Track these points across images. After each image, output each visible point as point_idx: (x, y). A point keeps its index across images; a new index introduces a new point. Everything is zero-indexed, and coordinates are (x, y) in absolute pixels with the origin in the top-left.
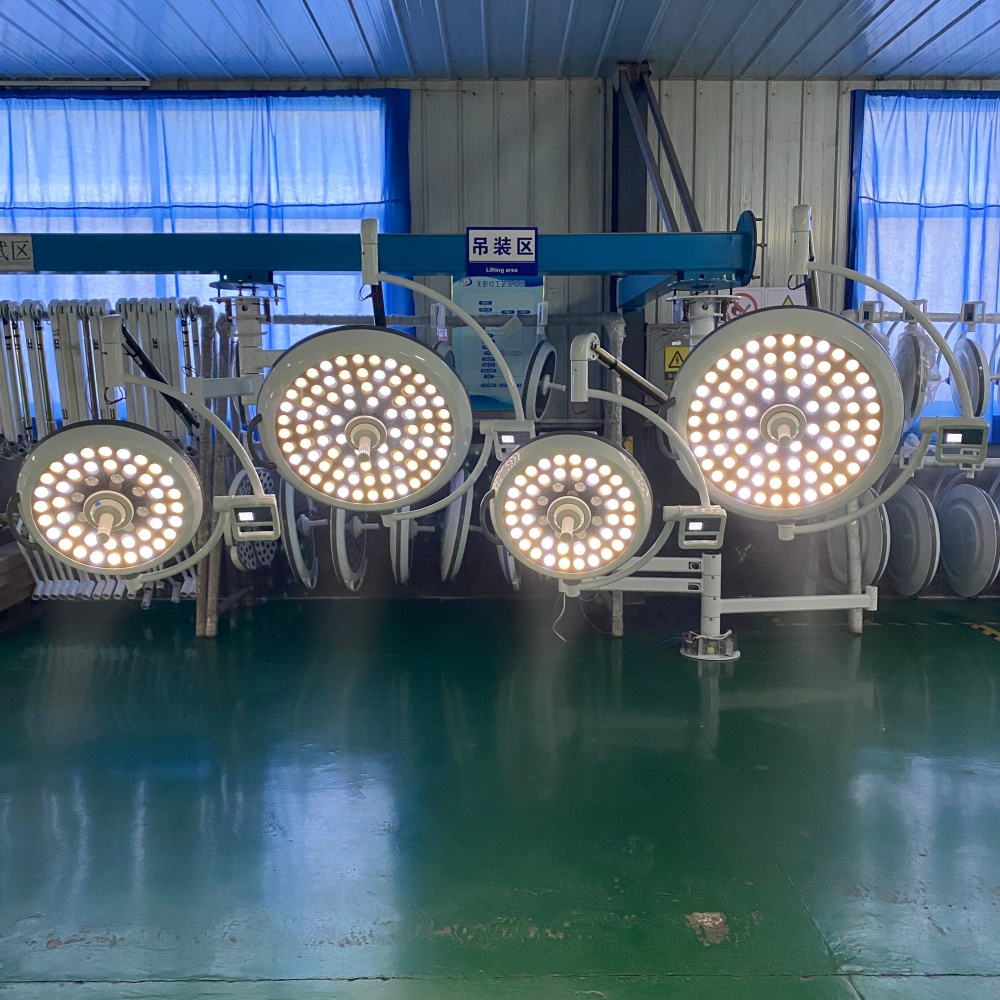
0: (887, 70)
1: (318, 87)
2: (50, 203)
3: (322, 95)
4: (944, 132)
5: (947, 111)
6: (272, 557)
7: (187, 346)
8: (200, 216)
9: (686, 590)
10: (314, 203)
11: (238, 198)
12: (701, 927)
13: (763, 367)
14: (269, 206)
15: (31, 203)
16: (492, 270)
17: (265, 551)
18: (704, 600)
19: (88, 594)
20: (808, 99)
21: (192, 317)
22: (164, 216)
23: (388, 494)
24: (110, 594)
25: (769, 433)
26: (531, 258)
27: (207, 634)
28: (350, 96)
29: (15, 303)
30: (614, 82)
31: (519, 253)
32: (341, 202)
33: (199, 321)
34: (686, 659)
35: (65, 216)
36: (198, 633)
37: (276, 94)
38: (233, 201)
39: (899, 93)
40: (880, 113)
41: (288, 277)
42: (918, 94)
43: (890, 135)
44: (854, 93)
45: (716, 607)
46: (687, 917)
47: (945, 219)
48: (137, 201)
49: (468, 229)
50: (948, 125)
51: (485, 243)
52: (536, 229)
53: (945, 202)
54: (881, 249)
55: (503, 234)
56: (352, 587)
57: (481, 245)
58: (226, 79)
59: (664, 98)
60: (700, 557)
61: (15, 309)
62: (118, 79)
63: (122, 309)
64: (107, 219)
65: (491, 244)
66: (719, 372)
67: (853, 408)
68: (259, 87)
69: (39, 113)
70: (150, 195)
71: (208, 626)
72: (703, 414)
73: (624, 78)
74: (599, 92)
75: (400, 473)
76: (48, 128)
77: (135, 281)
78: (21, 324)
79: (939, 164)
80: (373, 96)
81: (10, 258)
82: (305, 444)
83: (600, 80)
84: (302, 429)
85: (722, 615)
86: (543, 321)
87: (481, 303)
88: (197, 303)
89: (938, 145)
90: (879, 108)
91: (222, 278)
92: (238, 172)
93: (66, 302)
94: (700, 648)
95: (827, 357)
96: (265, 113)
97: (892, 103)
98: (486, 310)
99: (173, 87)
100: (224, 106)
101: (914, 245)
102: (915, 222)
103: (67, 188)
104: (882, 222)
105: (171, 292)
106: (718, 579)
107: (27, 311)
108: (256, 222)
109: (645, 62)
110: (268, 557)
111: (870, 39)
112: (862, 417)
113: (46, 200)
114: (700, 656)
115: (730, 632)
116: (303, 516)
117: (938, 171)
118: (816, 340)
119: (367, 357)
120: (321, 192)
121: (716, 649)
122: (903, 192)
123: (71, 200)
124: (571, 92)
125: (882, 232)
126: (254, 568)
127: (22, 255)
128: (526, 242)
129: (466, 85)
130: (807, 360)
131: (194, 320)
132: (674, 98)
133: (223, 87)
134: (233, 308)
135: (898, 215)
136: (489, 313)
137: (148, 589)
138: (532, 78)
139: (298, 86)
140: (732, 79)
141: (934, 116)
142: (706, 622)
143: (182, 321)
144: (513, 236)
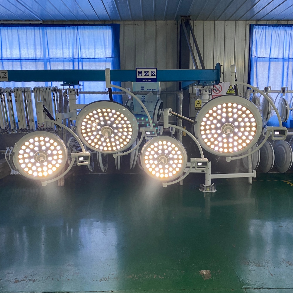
0: (260, 18)
1: (93, 23)
2: (13, 58)
3: (94, 26)
4: (277, 36)
5: (278, 30)
7: (55, 101)
8: (58, 62)
9: (201, 172)
10: (91, 57)
11: (69, 56)
12: (203, 274)
13: (222, 112)
14: (78, 59)
15: (8, 58)
16: (144, 80)
18: (206, 174)
20: (237, 27)
21: (56, 92)
22: (47, 62)
23: (114, 148)
25: (224, 131)
26: (155, 77)
27: (62, 185)
28: (102, 26)
29: (3, 88)
30: (180, 22)
31: (151, 76)
32: (100, 57)
33: (58, 93)
34: (201, 192)
35: (18, 62)
36: (59, 185)
37: (80, 25)
38: (67, 57)
39: (264, 25)
40: (258, 31)
42: (269, 25)
43: (261, 37)
44: (250, 25)
45: (209, 177)
46: (199, 271)
47: (277, 62)
48: (39, 57)
49: (136, 68)
50: (278, 34)
51: (141, 72)
52: (156, 68)
53: (277, 57)
54: (258, 71)
55: (147, 70)
56: (104, 171)
58: (65, 21)
59: (195, 26)
61: (3, 90)
62: (33, 21)
63: (35, 90)
64: (30, 62)
65: (143, 73)
66: (209, 114)
67: (248, 124)
68: (75, 23)
69: (10, 31)
70: (43, 55)
71: (62, 183)
72: (205, 126)
73: (183, 20)
74: (176, 24)
75: (118, 143)
76: (12, 35)
77: (39, 83)
78: (5, 94)
79: (275, 46)
80: (109, 26)
82: (90, 134)
83: (176, 21)
85: (211, 179)
86: (159, 93)
87: (141, 87)
88: (57, 88)
89: (275, 40)
90: (258, 29)
91: (64, 83)
92: (69, 48)
93: (18, 88)
94: (205, 189)
95: (241, 109)
96: (77, 31)
97: (262, 28)
98: (143, 89)
99: (49, 23)
100: (65, 29)
101: (267, 70)
102: (268, 63)
103: (18, 53)
104: (258, 63)
105: (50, 85)
106: (210, 168)
107: (7, 90)
108: (75, 63)
109: (189, 16)
111: (255, 9)
112: (251, 127)
113: (12, 57)
114: (205, 191)
115: (213, 184)
117: (275, 48)
118: (238, 105)
119: (106, 110)
120: (93, 55)
121: (209, 189)
122: (265, 55)
123: (19, 57)
124: (167, 25)
125: (258, 66)
127: (5, 76)
128: (153, 72)
129: (136, 22)
130: (235, 110)
132: (197, 27)
133: (64, 23)
134: (68, 92)
135: (263, 61)
138: (156, 21)
139: (86, 23)
140: (214, 21)
141: (274, 32)
142: (206, 181)
143: (53, 93)
144: (150, 70)
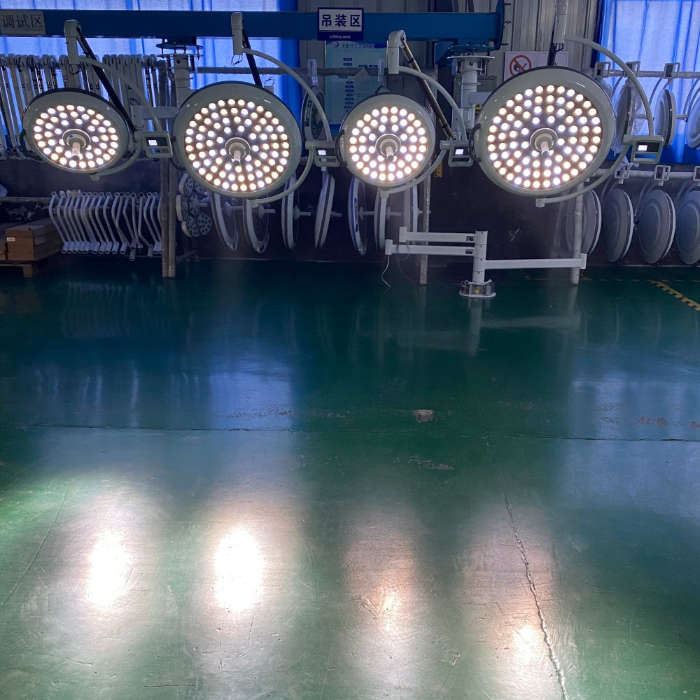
6: (209, 230)
7: (150, 88)
9: (465, 254)
16: (334, 36)
17: (204, 226)
18: (475, 260)
19: (96, 250)
21: (152, 68)
23: (253, 187)
24: (109, 251)
26: (359, 29)
27: (170, 276)
29: (37, 57)
31: (351, 25)
33: (157, 71)
34: (462, 297)
36: (164, 275)
41: (215, 40)
45: (483, 265)
49: (319, 8)
51: (330, 18)
52: (362, 9)
54: (618, 24)
55: (341, 12)
56: (258, 250)
57: (327, 20)
60: (474, 233)
61: (38, 61)
63: (107, 61)
65: (333, 19)
71: (169, 271)
75: (259, 174)
77: (116, 43)
78: (42, 71)
81: (31, 26)
82: (202, 155)
84: (200, 146)
85: (486, 270)
86: (381, 72)
87: (344, 59)
88: (155, 58)
91: (163, 41)
94: (470, 290)
98: (348, 64)
102: (643, 5)
105: (139, 51)
106: (485, 247)
107: (46, 62)
110: (206, 230)
114: (470, 295)
115: (490, 281)
116: (227, 203)
119: (237, 101)
121: (480, 291)
125: (619, 12)
126: (197, 236)
127: (38, 24)
128: (356, 18)
131: (153, 70)
134: (172, 61)
136: (350, 67)
137: (133, 248)
142: (475, 275)
143: (146, 71)
144: (348, 13)
